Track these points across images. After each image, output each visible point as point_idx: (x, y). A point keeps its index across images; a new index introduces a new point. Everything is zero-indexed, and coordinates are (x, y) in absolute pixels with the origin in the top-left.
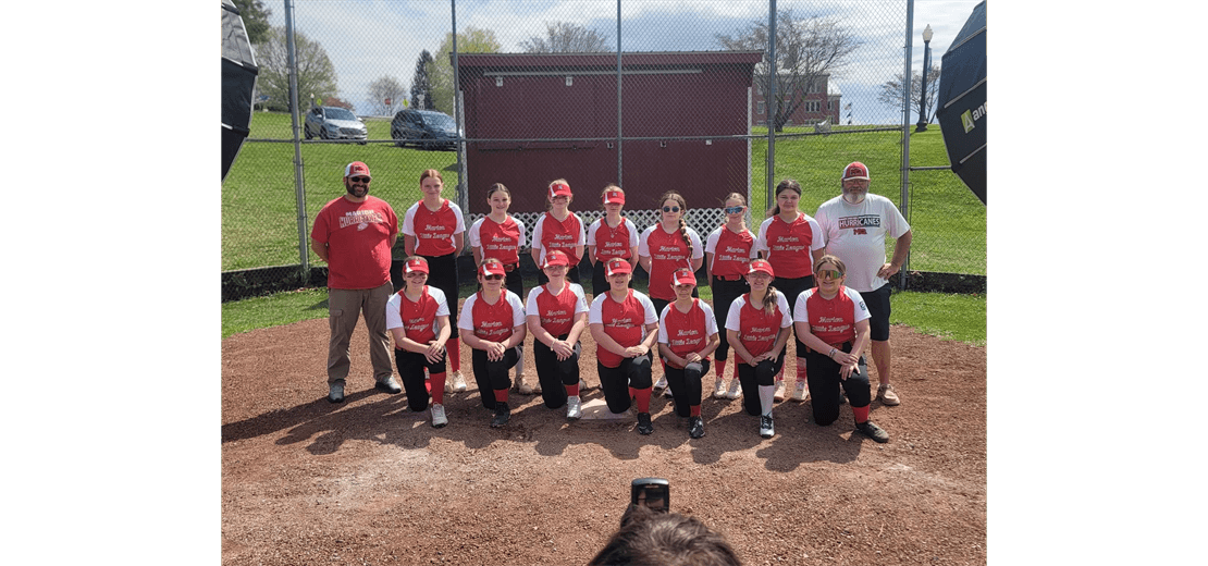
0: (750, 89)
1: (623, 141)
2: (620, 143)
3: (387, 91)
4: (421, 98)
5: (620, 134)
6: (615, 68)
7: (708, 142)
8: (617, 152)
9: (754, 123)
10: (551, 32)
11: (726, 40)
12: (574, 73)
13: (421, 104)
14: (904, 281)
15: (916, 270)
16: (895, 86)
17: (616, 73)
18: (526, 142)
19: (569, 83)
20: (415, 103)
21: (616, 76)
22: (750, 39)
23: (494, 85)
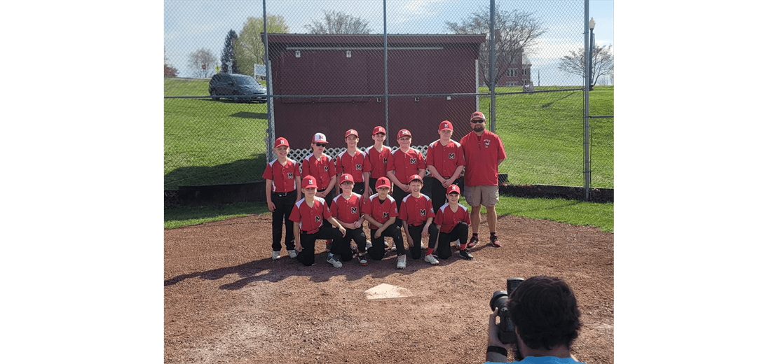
0: (477, 61)
1: (389, 97)
2: (387, 98)
3: (203, 59)
4: (230, 64)
5: (387, 92)
6: (382, 45)
7: (449, 98)
8: (385, 105)
9: (481, 85)
10: (328, 19)
11: (453, 26)
12: (353, 48)
13: (230, 68)
14: (587, 195)
15: (595, 187)
16: (569, 59)
17: (382, 48)
18: (318, 98)
19: (349, 56)
20: (225, 68)
21: (383, 51)
22: (471, 25)
23: (295, 56)
